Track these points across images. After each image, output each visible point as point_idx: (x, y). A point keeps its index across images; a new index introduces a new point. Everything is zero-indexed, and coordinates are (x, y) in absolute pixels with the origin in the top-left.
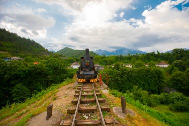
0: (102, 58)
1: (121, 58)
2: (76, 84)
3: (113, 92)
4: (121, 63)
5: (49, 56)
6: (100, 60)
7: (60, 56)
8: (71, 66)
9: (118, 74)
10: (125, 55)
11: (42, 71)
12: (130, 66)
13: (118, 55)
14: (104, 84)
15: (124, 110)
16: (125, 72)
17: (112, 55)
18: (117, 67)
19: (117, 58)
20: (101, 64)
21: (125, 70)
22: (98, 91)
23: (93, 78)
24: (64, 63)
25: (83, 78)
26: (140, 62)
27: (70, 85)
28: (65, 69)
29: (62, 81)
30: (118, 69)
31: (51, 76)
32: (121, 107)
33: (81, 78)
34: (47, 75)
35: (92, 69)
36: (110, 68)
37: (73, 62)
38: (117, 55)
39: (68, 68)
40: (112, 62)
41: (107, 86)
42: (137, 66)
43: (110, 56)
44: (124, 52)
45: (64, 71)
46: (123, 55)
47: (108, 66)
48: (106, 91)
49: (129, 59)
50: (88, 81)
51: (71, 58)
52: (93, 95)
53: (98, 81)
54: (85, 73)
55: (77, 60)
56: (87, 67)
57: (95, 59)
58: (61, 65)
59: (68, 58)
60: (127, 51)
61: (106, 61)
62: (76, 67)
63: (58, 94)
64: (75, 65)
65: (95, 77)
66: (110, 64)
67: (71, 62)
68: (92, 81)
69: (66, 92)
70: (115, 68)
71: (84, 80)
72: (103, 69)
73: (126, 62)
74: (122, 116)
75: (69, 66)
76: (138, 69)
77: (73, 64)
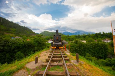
0: (67, 37)
1: (79, 37)
2: (51, 50)
3: (73, 54)
4: (78, 40)
5: (35, 36)
6: (65, 38)
7: (42, 36)
8: (48, 42)
9: (77, 46)
10: (81, 34)
11: (32, 45)
12: (85, 42)
13: (77, 35)
14: (67, 50)
15: (78, 61)
17: (73, 35)
18: (76, 42)
19: (76, 36)
20: (66, 40)
21: (81, 44)
22: (64, 53)
23: (60, 46)
24: (44, 40)
25: (55, 46)
26: (91, 39)
27: (47, 51)
28: (45, 43)
29: (42, 49)
30: (77, 44)
31: (36, 47)
32: (76, 60)
34: (34, 47)
35: (60, 41)
36: (72, 42)
37: (49, 39)
38: (76, 35)
40: (73, 39)
41: (69, 51)
42: (89, 41)
45: (44, 45)
47: (71, 42)
48: (68, 53)
49: (84, 37)
50: (58, 48)
51: (48, 37)
52: (61, 54)
53: (64, 49)
54: (56, 43)
55: (52, 38)
56: (57, 40)
57: (62, 37)
58: (42, 41)
59: (46, 37)
60: (83, 32)
61: (69, 39)
62: (50, 42)
63: (41, 55)
65: (62, 46)
66: (72, 41)
67: (48, 39)
68: (60, 48)
69: (45, 54)
71: (56, 47)
72: (67, 43)
73: (82, 39)
74: (76, 64)
75: (47, 42)
76: (90, 43)
77: (49, 40)
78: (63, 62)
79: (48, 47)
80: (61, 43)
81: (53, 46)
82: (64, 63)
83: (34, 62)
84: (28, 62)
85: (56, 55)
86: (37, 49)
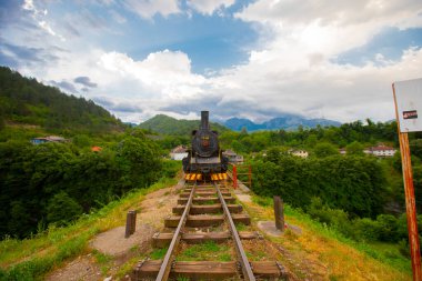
0: (238, 137)
1: (283, 137)
2: (181, 184)
3: (261, 200)
4: (281, 148)
5: (123, 134)
6: (234, 141)
7: (146, 133)
8: (171, 155)
9: (277, 173)
10: (291, 129)
11: (108, 166)
12: (304, 155)
13: (276, 130)
14: (242, 186)
15: (280, 225)
16: (291, 168)
17: (262, 131)
18: (274, 157)
19: (273, 136)
20: (237, 149)
21: (291, 163)
22: (229, 195)
23: (217, 172)
24: (156, 148)
25: (196, 172)
26: (326, 144)
27: (168, 190)
28: (158, 162)
29: (149, 182)
30: (276, 162)
31: (127, 177)
32: (274, 222)
33: (193, 172)
34: (120, 173)
35: (215, 154)
36: (257, 158)
37: (174, 146)
38: (274, 130)
39: (165, 159)
40: (263, 146)
41: (247, 189)
42: (319, 154)
43: (257, 131)
44: (289, 123)
45: (156, 167)
46: (288, 130)
47: (254, 155)
48: (244, 197)
49: (301, 138)
50: (206, 179)
51: (171, 138)
52: (218, 201)
53: (229, 180)
54: (201, 162)
55: (184, 142)
56: (205, 149)
57: (224, 139)
58: (149, 153)
59: (163, 138)
60: (295, 121)
61: (247, 144)
62: (179, 156)
63: (144, 203)
64: (178, 152)
65: (223, 171)
66: (257, 151)
67: (171, 146)
68: (215, 177)
69: (161, 200)
70: (269, 159)
71: (199, 176)
72: (240, 160)
73: (293, 146)
74: (275, 235)
75: (165, 155)
76: (322, 160)
77: (176, 150)
78: (229, 227)
79: (172, 175)
80: (218, 160)
81: (188, 171)
82: (231, 233)
83: (123, 229)
84: (99, 232)
85: (200, 202)
86: (129, 183)
